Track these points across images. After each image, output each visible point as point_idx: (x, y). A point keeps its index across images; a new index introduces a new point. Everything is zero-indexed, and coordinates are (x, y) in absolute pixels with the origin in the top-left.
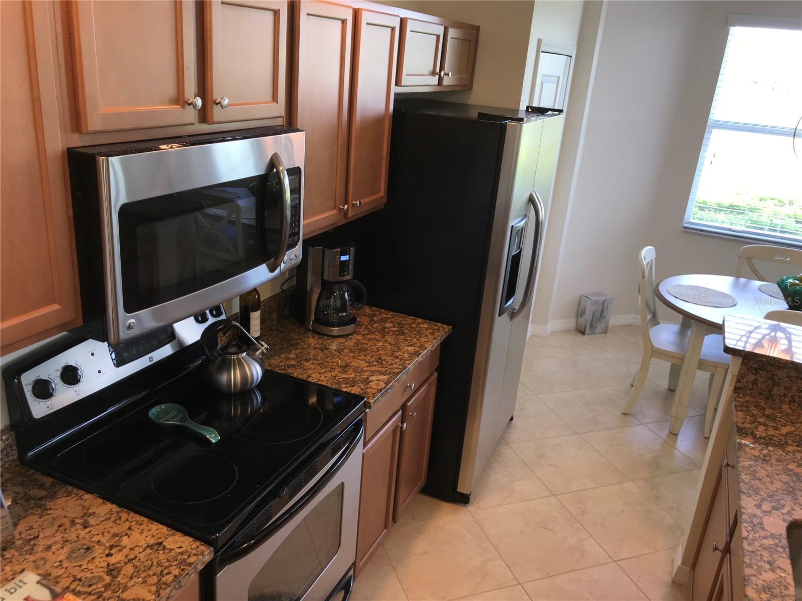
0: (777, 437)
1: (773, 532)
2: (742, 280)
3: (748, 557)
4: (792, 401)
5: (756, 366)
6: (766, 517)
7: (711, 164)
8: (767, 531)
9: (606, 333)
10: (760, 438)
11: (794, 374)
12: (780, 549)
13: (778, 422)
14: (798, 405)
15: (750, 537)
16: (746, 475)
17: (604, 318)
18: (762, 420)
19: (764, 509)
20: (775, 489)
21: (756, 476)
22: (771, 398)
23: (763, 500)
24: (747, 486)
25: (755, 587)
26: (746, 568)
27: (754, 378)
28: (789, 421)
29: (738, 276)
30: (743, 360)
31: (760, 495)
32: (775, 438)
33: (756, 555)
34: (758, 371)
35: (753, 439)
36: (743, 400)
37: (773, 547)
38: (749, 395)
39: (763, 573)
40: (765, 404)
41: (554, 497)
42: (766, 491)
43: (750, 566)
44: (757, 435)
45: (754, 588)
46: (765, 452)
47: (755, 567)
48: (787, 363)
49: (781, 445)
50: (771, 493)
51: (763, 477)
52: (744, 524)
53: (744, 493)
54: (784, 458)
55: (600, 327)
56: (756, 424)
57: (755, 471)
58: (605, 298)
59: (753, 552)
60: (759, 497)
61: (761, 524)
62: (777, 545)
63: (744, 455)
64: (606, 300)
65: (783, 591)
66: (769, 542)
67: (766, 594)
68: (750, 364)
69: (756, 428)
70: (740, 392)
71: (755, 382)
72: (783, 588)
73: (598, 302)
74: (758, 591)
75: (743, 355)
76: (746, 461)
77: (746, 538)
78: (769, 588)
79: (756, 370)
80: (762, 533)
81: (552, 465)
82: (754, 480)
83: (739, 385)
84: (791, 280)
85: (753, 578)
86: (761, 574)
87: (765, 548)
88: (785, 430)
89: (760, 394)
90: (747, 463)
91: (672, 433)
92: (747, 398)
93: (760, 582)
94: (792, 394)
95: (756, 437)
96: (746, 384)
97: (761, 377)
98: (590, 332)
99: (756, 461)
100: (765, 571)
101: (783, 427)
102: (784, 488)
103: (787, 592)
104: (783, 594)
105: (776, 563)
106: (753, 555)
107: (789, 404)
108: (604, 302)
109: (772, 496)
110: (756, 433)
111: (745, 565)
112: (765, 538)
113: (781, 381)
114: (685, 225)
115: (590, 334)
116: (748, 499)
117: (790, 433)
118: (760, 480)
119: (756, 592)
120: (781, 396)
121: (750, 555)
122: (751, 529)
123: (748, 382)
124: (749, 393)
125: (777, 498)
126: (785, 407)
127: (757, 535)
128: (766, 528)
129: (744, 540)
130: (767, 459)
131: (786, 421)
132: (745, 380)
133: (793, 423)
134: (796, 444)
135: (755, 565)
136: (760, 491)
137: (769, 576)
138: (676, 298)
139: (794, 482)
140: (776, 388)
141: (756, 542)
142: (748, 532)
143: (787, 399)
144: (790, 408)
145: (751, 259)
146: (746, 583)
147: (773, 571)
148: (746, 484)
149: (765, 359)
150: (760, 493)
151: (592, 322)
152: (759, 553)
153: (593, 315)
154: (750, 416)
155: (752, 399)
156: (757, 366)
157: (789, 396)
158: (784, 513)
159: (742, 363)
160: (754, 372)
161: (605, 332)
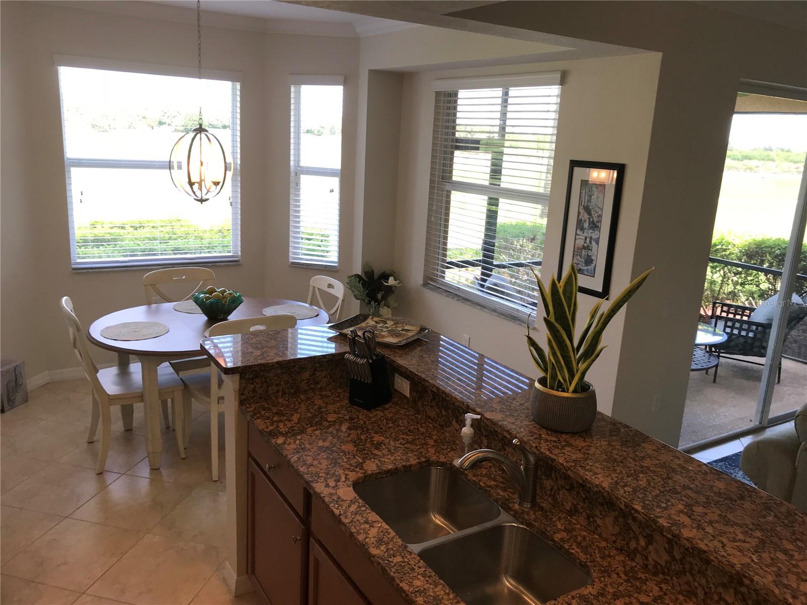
0: (295, 426)
1: (350, 499)
2: (154, 306)
3: (353, 527)
4: (284, 393)
5: (251, 376)
6: (338, 491)
7: (81, 202)
8: (346, 500)
9: (27, 401)
10: (286, 433)
11: (279, 372)
12: (363, 509)
13: (287, 415)
14: (289, 395)
15: (342, 512)
16: (301, 467)
17: (21, 385)
18: (276, 419)
19: (332, 486)
20: (326, 467)
21: (308, 464)
22: (269, 398)
23: (326, 480)
24: (309, 475)
25: (373, 545)
26: (358, 536)
27: (252, 386)
28: (292, 410)
29: (149, 303)
30: (241, 376)
31: (322, 477)
32: (295, 428)
33: (355, 522)
34: (254, 380)
35: (283, 436)
36: (252, 409)
37: (358, 509)
38: (253, 402)
39: (369, 532)
40: (268, 404)
41: (84, 596)
42: (322, 471)
43: (359, 533)
44: (282, 431)
45: (373, 547)
46: (298, 442)
47: (362, 531)
48: (273, 365)
49: (302, 432)
50: (326, 471)
51: (312, 462)
52: (331, 505)
53: (312, 482)
54: (312, 440)
55: (18, 398)
56: (275, 423)
57: (304, 461)
58: (14, 365)
59: (352, 521)
60: (323, 479)
61: (339, 498)
62: (359, 507)
63: (288, 453)
64: (17, 366)
65: (388, 536)
66: (353, 508)
67: (383, 545)
68: (247, 377)
69: (278, 427)
70: (246, 402)
71: (254, 390)
72: (386, 534)
73: (9, 371)
74: (377, 547)
75: (240, 370)
76: (293, 456)
77: (340, 515)
78: (381, 541)
79: (252, 379)
80: (345, 504)
81: (60, 565)
82: (309, 468)
83: (243, 397)
84: (202, 295)
85: (367, 540)
86: (369, 534)
87: (356, 514)
88: (295, 418)
89: (260, 398)
90: (295, 458)
91: (153, 469)
92: (254, 406)
93: (373, 540)
94: (282, 388)
95: (284, 434)
96: (248, 395)
97: (258, 384)
98: (10, 407)
99: (298, 452)
100: (369, 530)
101: (293, 417)
102: (330, 462)
103: (391, 536)
104: (391, 539)
105: (369, 519)
106: (354, 523)
107: (282, 397)
108: (15, 369)
109: (329, 473)
110: (281, 430)
111: (355, 534)
112: (350, 506)
113: (272, 381)
114: (73, 266)
115: (10, 409)
116: (317, 484)
117: (299, 419)
118: (312, 465)
119: (377, 549)
120: (275, 393)
121: (352, 525)
122: (337, 506)
123: (249, 393)
124: (252, 401)
125: (332, 472)
126: (281, 400)
127: (344, 508)
128: (345, 499)
129: (340, 517)
130: (303, 446)
131: (291, 411)
132: (246, 392)
133: (296, 411)
134: (310, 425)
135: (360, 530)
136: (319, 474)
137: (373, 532)
138: (116, 340)
139: (331, 454)
140: (270, 388)
141: (348, 513)
142: (337, 509)
143: (280, 393)
144: (285, 400)
145: (155, 285)
146: (366, 547)
147: (373, 527)
148: (308, 474)
149: (257, 368)
150: (320, 475)
151: (8, 395)
152: (355, 520)
153: (7, 387)
154: (266, 419)
155: (256, 405)
156: (253, 376)
157: (281, 390)
158: (344, 480)
159: (241, 378)
160: (251, 382)
161: (25, 400)
